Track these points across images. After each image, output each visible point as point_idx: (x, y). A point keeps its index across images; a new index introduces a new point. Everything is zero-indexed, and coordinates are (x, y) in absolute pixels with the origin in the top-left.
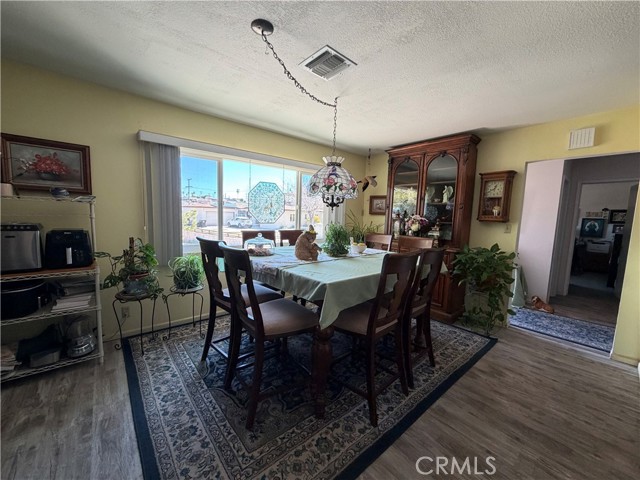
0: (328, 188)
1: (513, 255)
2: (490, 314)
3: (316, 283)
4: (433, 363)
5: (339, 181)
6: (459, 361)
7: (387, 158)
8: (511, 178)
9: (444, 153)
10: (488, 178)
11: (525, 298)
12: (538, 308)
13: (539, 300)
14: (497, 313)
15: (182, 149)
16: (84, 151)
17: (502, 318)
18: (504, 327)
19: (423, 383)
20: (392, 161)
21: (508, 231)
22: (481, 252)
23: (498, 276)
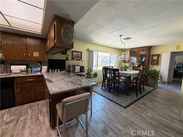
0: (125, 59)
1: (159, 71)
2: (154, 83)
3: (129, 74)
4: (144, 91)
5: (126, 57)
6: (149, 91)
7: (129, 51)
8: (158, 56)
9: (143, 50)
10: (153, 56)
11: (162, 82)
12: (165, 84)
13: (165, 82)
14: (156, 83)
15: (94, 51)
16: (81, 52)
17: (157, 84)
18: (157, 86)
19: (143, 93)
20: (130, 51)
21: (158, 66)
22: (152, 71)
23: (156, 75)
